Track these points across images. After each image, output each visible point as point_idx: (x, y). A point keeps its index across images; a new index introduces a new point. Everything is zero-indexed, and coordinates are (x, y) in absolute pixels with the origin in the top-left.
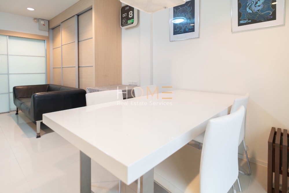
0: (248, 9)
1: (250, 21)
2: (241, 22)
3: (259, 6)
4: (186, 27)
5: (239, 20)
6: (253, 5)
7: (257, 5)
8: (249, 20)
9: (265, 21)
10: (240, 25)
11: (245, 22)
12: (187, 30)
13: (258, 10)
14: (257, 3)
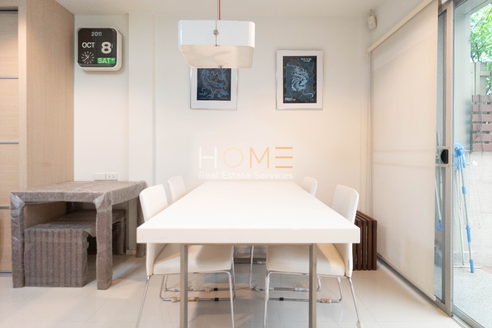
0: (293, 87)
1: (294, 100)
2: (287, 99)
3: (303, 86)
4: (218, 91)
5: (284, 97)
6: (298, 84)
7: (301, 84)
8: (294, 98)
9: (308, 103)
10: (285, 102)
11: (290, 100)
12: (219, 96)
13: (302, 90)
14: (300, 82)
